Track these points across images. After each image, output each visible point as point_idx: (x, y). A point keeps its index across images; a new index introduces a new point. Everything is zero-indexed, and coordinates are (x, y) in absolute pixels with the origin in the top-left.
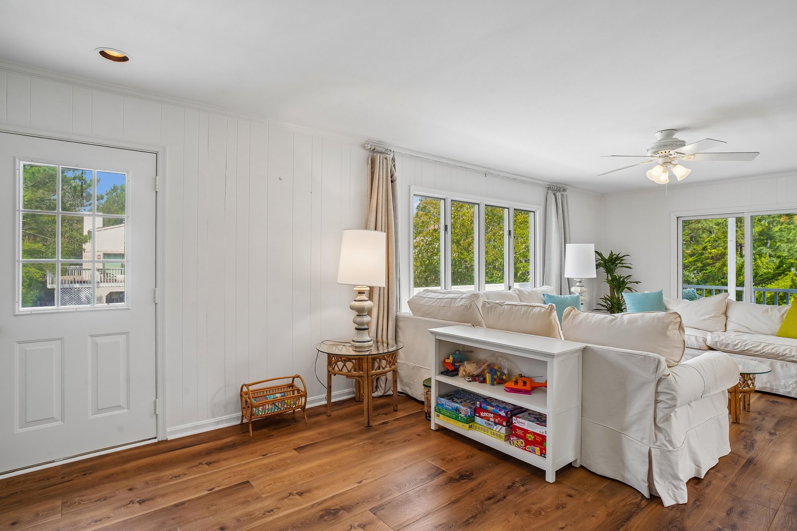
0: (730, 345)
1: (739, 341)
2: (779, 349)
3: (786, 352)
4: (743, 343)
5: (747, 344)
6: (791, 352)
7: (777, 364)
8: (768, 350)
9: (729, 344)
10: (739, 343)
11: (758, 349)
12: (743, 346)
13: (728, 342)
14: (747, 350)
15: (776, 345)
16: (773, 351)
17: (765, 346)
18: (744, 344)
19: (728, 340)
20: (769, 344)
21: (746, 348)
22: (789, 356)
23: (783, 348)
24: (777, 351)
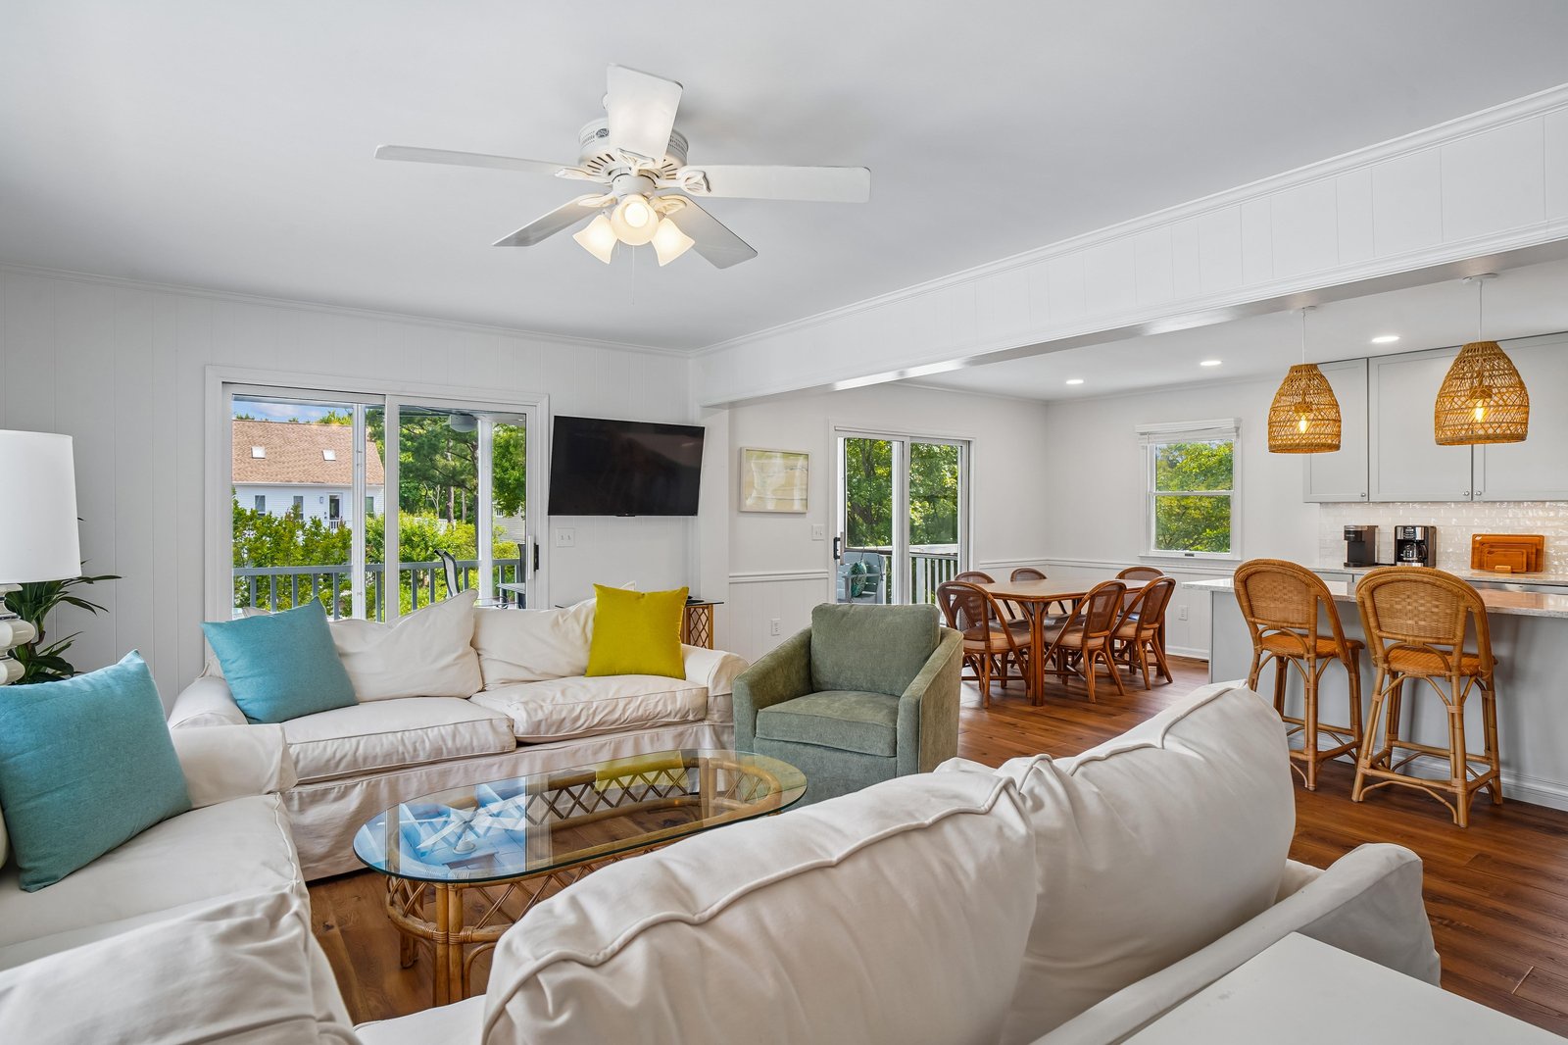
0: (567, 720)
1: (581, 706)
2: (647, 705)
3: (659, 709)
4: (589, 709)
5: (596, 709)
6: (665, 705)
7: (643, 738)
8: (633, 711)
9: (564, 719)
10: (582, 710)
11: (616, 715)
12: (591, 718)
13: (563, 716)
14: (599, 724)
15: (640, 699)
16: (640, 713)
17: (626, 705)
18: (591, 711)
19: (561, 711)
20: (631, 698)
21: (596, 721)
22: (665, 714)
23: (652, 701)
24: (646, 711)
